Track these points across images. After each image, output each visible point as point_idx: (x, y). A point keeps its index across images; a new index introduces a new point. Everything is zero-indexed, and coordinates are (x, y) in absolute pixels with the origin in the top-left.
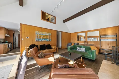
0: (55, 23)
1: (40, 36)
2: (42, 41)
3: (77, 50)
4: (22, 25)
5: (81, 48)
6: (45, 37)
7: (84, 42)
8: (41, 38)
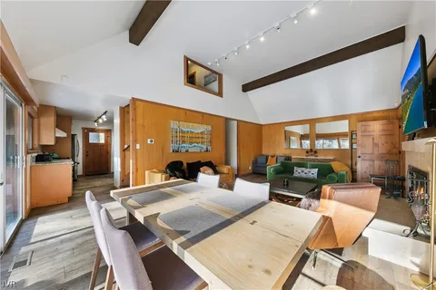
0: (220, 94)
1: (183, 137)
2: (187, 151)
3: (296, 174)
4: (138, 103)
5: (307, 168)
6: (194, 140)
7: (307, 152)
8: (184, 142)
